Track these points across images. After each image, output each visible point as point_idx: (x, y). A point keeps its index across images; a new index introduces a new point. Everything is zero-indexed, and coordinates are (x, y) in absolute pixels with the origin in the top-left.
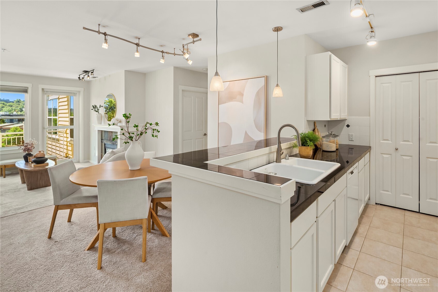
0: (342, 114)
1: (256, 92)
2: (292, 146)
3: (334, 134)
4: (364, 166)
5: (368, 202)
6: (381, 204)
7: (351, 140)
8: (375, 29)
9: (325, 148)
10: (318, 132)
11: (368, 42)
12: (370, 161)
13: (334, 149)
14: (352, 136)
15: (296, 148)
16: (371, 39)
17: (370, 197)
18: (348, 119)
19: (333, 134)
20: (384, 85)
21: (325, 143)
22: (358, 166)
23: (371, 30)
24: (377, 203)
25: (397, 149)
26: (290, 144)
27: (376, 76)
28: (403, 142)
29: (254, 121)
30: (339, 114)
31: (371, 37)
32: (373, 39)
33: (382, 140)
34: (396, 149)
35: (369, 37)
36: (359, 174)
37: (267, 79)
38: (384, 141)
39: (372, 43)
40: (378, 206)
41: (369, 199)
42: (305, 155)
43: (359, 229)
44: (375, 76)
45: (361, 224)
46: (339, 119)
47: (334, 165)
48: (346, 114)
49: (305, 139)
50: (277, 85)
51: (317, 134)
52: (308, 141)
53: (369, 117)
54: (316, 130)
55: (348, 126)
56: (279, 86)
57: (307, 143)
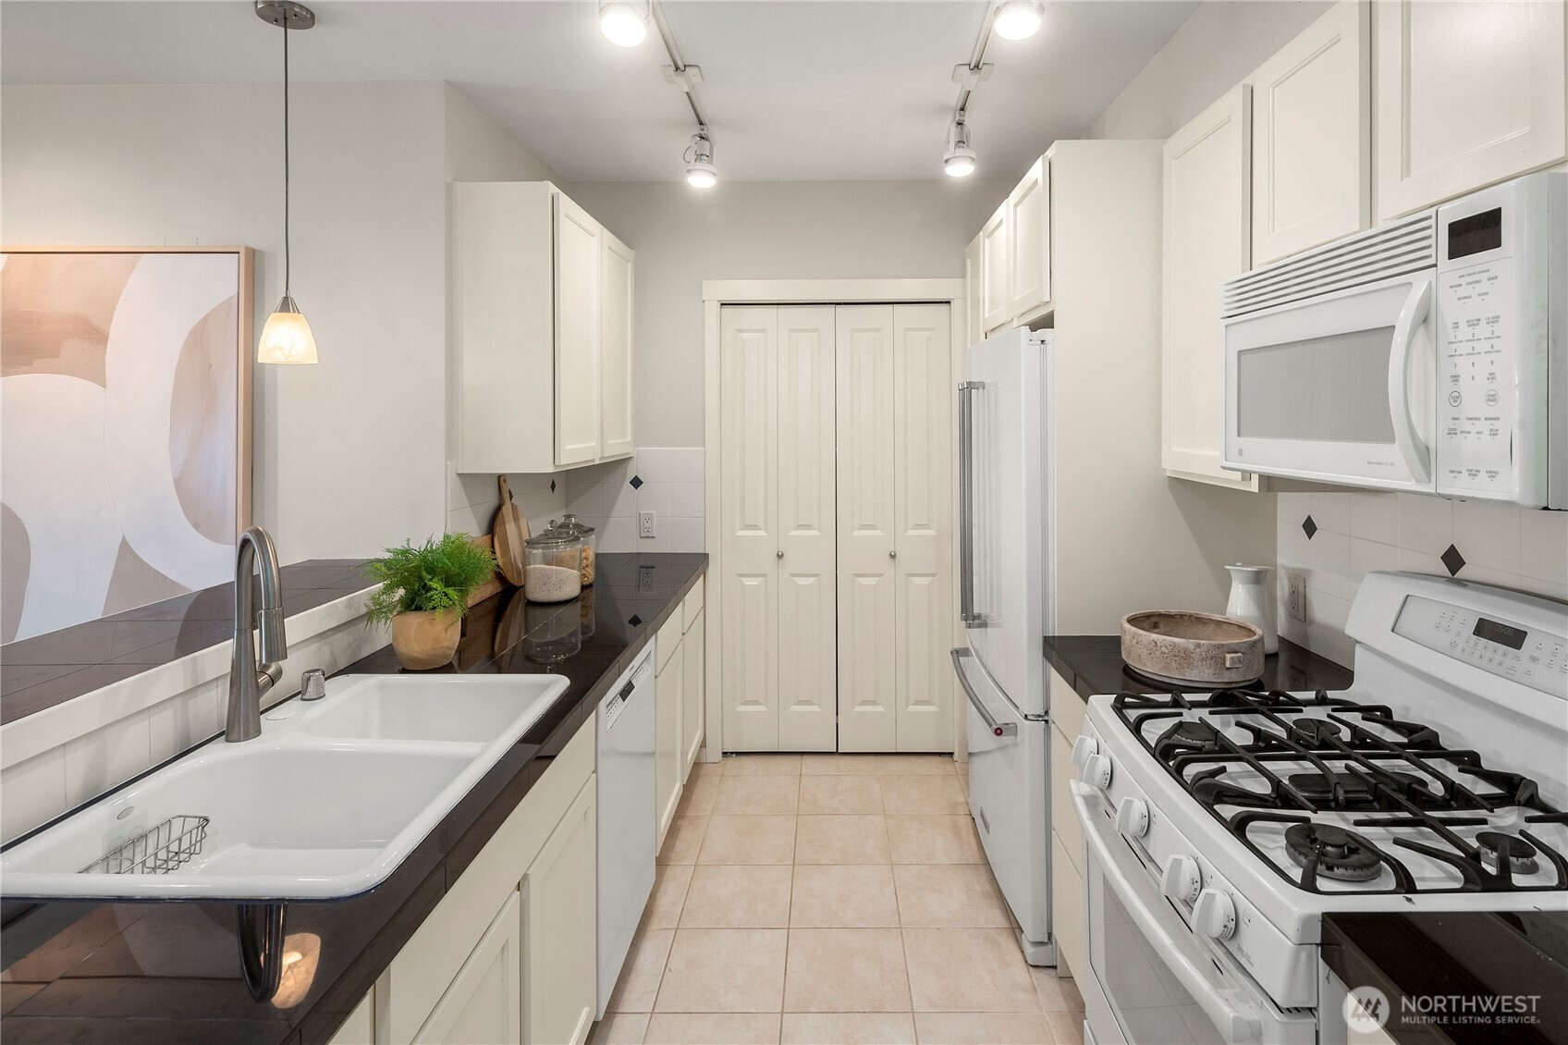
0: (610, 442)
1: (190, 329)
2: (364, 610)
3: (577, 526)
4: (683, 634)
5: (699, 756)
6: (738, 753)
7: (648, 537)
8: (713, 132)
9: (537, 592)
10: (516, 519)
11: (689, 171)
12: (704, 607)
13: (571, 590)
14: (649, 518)
15: (383, 620)
16: (699, 165)
17: (705, 735)
18: (634, 455)
19: (574, 525)
20: (745, 336)
21: (534, 569)
22: (652, 654)
23: (696, 130)
24: (727, 753)
25: (780, 556)
26: (349, 605)
27: (722, 304)
28: (795, 529)
29: (178, 484)
30: (595, 444)
31: (699, 157)
32: (703, 165)
33: (742, 530)
34: (778, 555)
35: (691, 156)
36: (658, 679)
37: (253, 264)
38: (746, 530)
39: (701, 181)
40: (733, 763)
41: (703, 745)
42: (422, 657)
43: (659, 895)
44: (719, 304)
45: (669, 868)
46: (597, 462)
47: (546, 687)
48: (629, 439)
49: (421, 578)
50: (286, 305)
51: (510, 528)
52: (436, 584)
53: (703, 449)
54: (507, 510)
55: (636, 482)
56: (296, 310)
57: (429, 594)
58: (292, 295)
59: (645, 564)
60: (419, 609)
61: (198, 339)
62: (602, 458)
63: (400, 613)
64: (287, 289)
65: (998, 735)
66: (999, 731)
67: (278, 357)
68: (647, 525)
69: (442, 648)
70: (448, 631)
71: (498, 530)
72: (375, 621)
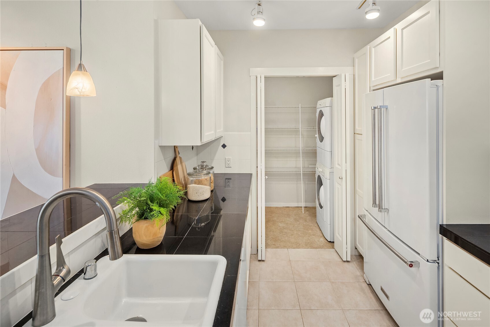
0: (217, 131)
1: (42, 83)
7: (228, 167)
9: (192, 196)
13: (208, 194)
14: (229, 160)
16: (257, 16)
17: (251, 243)
18: (224, 136)
21: (192, 186)
29: (37, 150)
31: (258, 12)
32: (260, 16)
35: (255, 13)
39: (259, 23)
42: (148, 243)
44: (256, 77)
46: (213, 139)
48: (222, 129)
49: (147, 203)
50: (80, 67)
51: (179, 167)
52: (155, 207)
53: (250, 133)
54: (178, 159)
55: (224, 146)
56: (85, 70)
57: (152, 213)
58: (83, 62)
59: (228, 178)
60: (146, 218)
61: (46, 87)
62: (216, 137)
63: (137, 221)
64: (81, 60)
65: (411, 267)
66: (411, 265)
67: (76, 93)
68: (228, 162)
69: (158, 237)
70: (161, 229)
71: (175, 168)
72: (124, 222)
